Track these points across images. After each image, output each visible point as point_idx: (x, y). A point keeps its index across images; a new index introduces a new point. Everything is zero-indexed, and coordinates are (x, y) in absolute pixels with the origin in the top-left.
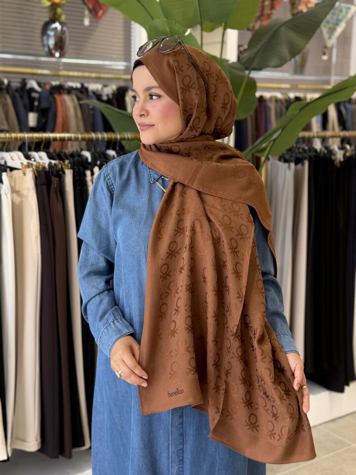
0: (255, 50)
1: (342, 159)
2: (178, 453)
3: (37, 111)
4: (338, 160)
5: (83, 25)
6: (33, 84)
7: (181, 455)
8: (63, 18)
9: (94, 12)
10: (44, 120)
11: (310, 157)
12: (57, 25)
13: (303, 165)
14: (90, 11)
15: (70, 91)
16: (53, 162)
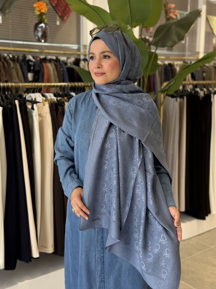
0: (158, 38)
1: (203, 96)
2: (101, 258)
3: (33, 72)
4: (201, 97)
5: (56, 25)
6: (30, 57)
7: (102, 260)
8: (46, 21)
9: (62, 18)
10: (37, 77)
11: (187, 94)
12: (43, 25)
13: (183, 99)
14: (60, 17)
15: (50, 61)
16: (59, 98)
